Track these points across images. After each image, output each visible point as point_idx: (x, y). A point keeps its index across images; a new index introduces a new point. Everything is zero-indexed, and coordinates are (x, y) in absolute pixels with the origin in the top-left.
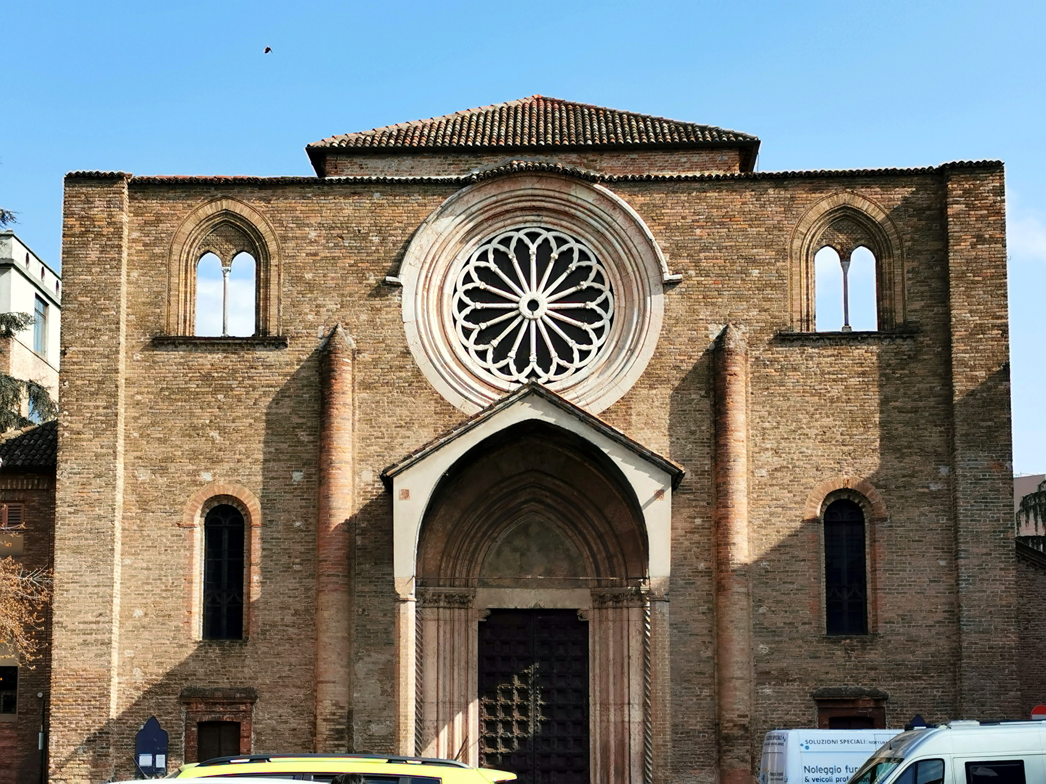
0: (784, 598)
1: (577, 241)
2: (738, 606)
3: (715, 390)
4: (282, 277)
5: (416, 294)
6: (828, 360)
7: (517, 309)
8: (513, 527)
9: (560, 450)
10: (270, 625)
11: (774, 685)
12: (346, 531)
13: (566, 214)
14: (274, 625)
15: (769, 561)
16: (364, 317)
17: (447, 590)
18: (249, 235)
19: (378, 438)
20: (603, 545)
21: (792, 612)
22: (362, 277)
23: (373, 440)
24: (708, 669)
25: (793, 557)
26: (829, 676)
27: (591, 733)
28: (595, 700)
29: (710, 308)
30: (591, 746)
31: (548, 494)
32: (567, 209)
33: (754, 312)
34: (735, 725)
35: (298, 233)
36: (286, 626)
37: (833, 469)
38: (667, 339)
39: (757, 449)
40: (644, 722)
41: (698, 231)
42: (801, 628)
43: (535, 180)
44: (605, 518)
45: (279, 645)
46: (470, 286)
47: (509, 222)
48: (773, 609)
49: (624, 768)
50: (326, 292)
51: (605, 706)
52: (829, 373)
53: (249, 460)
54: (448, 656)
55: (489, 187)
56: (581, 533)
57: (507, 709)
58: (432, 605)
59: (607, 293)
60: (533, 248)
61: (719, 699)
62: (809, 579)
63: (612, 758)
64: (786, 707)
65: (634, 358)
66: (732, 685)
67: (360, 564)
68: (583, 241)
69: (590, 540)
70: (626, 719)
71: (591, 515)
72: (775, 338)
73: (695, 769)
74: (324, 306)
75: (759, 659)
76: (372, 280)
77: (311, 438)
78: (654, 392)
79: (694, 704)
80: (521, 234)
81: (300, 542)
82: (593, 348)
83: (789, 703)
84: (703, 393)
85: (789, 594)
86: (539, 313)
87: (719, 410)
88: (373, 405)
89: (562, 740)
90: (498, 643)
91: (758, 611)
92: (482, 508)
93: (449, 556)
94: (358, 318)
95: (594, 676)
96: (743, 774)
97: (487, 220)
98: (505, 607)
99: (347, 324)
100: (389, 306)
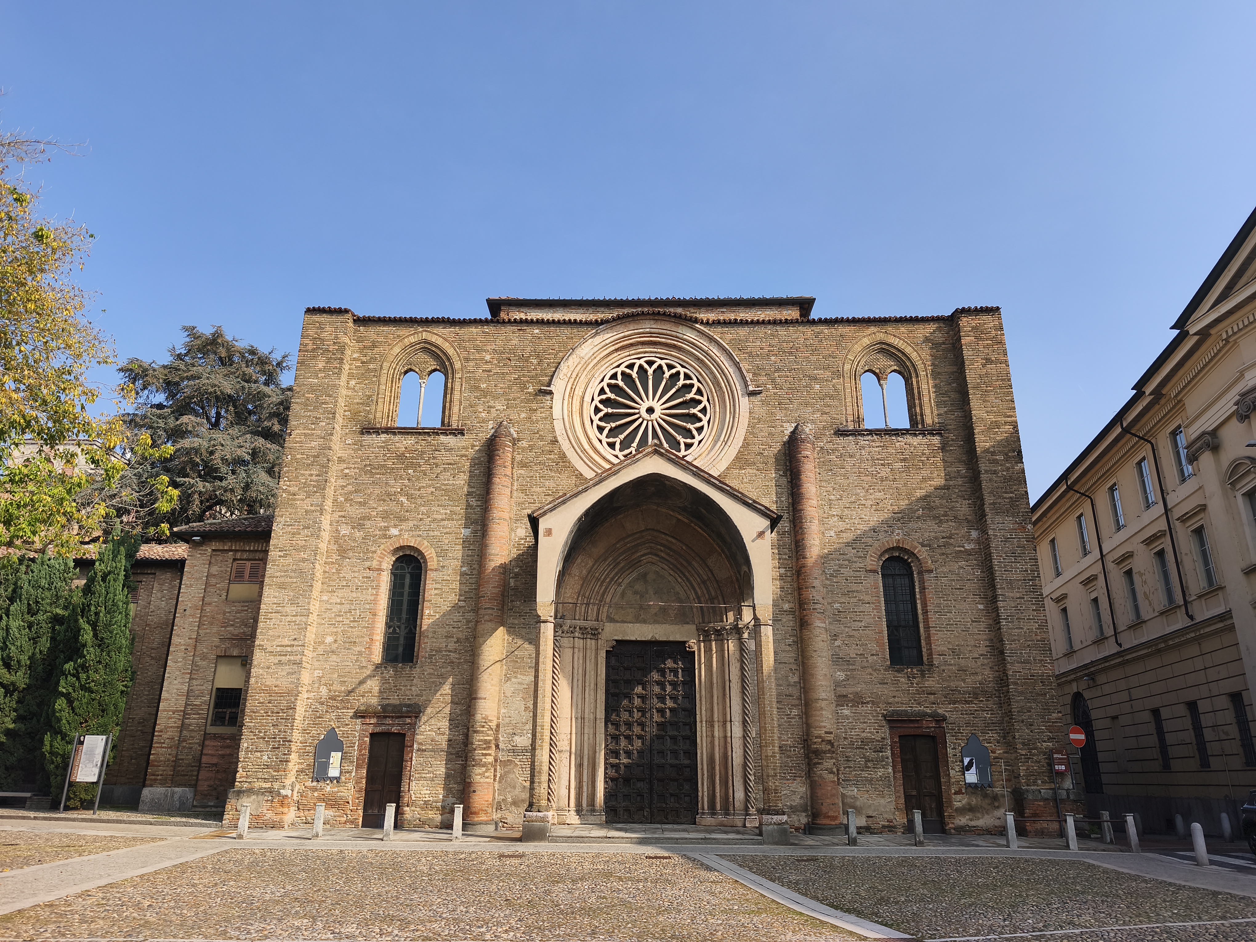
0: (855, 633)
1: (683, 366)
2: (819, 638)
3: (791, 470)
4: (464, 386)
5: (563, 399)
6: (877, 449)
7: (639, 413)
8: (634, 575)
9: (672, 513)
10: (436, 651)
11: (851, 706)
12: (502, 574)
13: (675, 347)
14: (439, 651)
15: (840, 603)
16: (523, 415)
17: (582, 623)
18: (441, 357)
19: (531, 503)
20: (706, 589)
21: (862, 645)
22: (523, 387)
23: (527, 505)
24: (795, 692)
25: (860, 600)
26: (896, 699)
27: (699, 747)
28: (701, 718)
29: (784, 412)
30: (698, 758)
31: (662, 548)
32: (676, 343)
33: (818, 415)
34: (822, 741)
35: (477, 356)
36: (450, 651)
37: (886, 532)
38: (752, 433)
39: (826, 516)
40: (744, 737)
41: (773, 358)
42: (870, 658)
43: (652, 322)
44: (708, 567)
45: (443, 667)
46: (604, 397)
47: (633, 352)
48: (846, 642)
49: (727, 777)
50: (496, 397)
51: (711, 723)
52: (878, 459)
53: (429, 519)
54: (581, 679)
55: (619, 326)
56: (688, 580)
57: (629, 725)
58: (569, 635)
59: (705, 402)
60: (650, 371)
61: (806, 718)
62: (873, 618)
63: (717, 768)
64: (862, 726)
65: (727, 447)
66: (818, 705)
67: (512, 601)
68: (687, 366)
69: (696, 585)
70: (729, 735)
71: (696, 565)
72: (835, 434)
73: (788, 780)
74: (494, 407)
75: (837, 684)
76: (531, 390)
77: (479, 503)
78: (743, 471)
79: (785, 722)
80: (642, 362)
81: (465, 583)
82: (696, 441)
83: (864, 723)
84: (781, 473)
85: (858, 630)
86: (654, 416)
87: (796, 484)
88: (528, 479)
89: (674, 752)
90: (622, 668)
91: (834, 644)
92: (611, 559)
93: (584, 595)
94: (519, 415)
95: (701, 697)
96: (832, 784)
97: (617, 350)
98: (628, 638)
99: (511, 420)
100: (543, 408)
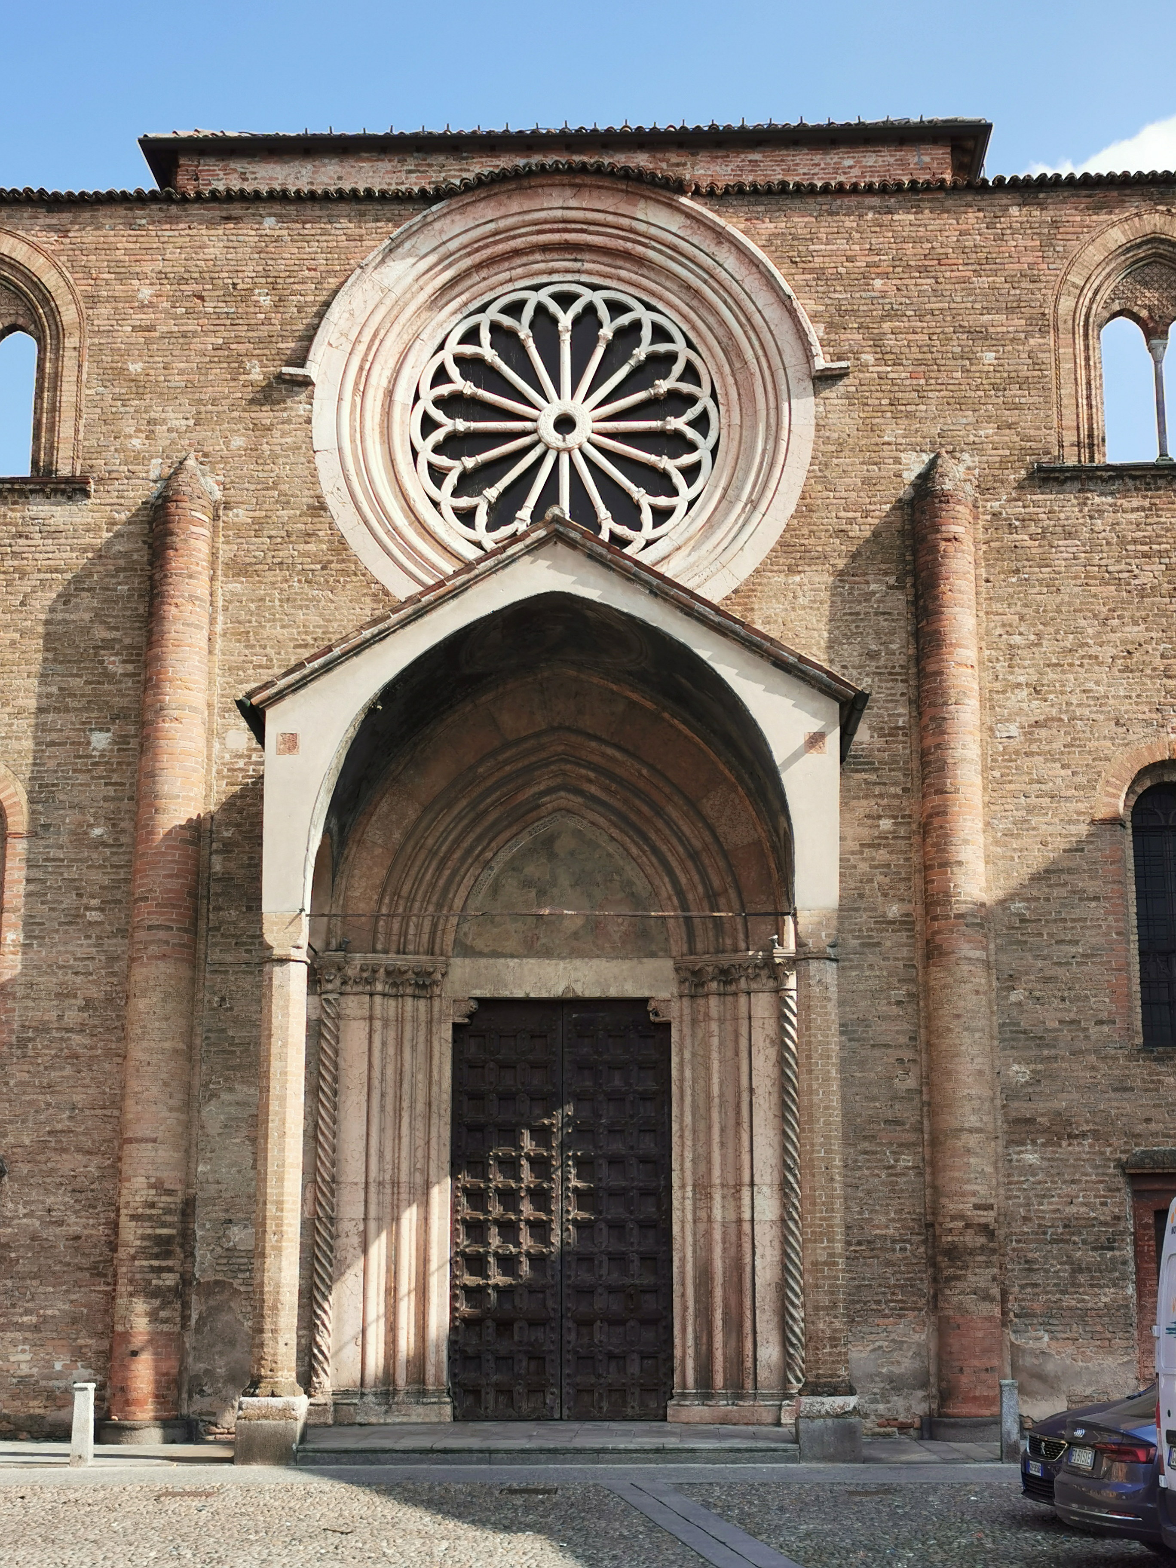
0: (1060, 972)
1: (649, 307)
2: (969, 986)
3: (915, 573)
4: (85, 369)
5: (340, 399)
6: (1133, 516)
7: (535, 431)
8: (525, 840)
9: (614, 687)
10: (36, 1029)
11: (1043, 1145)
12: (191, 843)
13: (627, 255)
14: (43, 1029)
15: (1027, 900)
16: (238, 442)
17: (392, 959)
18: (26, 295)
19: (260, 666)
20: (699, 872)
21: (1077, 998)
22: (237, 369)
23: (250, 672)
24: (908, 1113)
25: (1074, 892)
26: (1153, 1126)
27: (676, 1245)
28: (683, 1179)
29: (904, 422)
30: (675, 1270)
31: (592, 775)
32: (629, 245)
33: (989, 430)
34: (968, 1226)
35: (119, 289)
36: (68, 1030)
37: (1148, 723)
38: (822, 479)
39: (998, 686)
40: (783, 1221)
41: (878, 283)
42: (1094, 1031)
43: (568, 192)
44: (704, 819)
45: (52, 1067)
46: (444, 390)
47: (520, 271)
48: (1037, 994)
49: (741, 1315)
50: (167, 397)
51: (703, 1190)
52: (1135, 541)
53: (8, 709)
54: (390, 1092)
55: (482, 205)
56: (655, 850)
57: (509, 1198)
58: (360, 988)
59: (705, 401)
60: (565, 320)
61: (933, 1174)
62: (1107, 934)
63: (718, 1293)
64: (1067, 1189)
65: (757, 516)
66: (960, 1144)
67: (219, 909)
68: (660, 306)
69: (674, 864)
70: (747, 1216)
71: (674, 814)
72: (1030, 476)
73: (886, 1316)
74: (164, 421)
75: (1011, 1093)
76: (257, 374)
77: (130, 667)
78: (797, 578)
79: (883, 1183)
80: (543, 296)
81: (100, 866)
82: (680, 503)
83: (1073, 1182)
84: (892, 580)
85: (1068, 963)
86: (575, 438)
87: (925, 608)
88: (253, 606)
89: (618, 1259)
90: (492, 1065)
91: (1007, 998)
92: (464, 803)
93: (397, 893)
94: (227, 444)
95: (682, 1129)
96: (988, 1324)
97: (479, 267)
98: (505, 993)
99: (206, 455)
100: (288, 421)
